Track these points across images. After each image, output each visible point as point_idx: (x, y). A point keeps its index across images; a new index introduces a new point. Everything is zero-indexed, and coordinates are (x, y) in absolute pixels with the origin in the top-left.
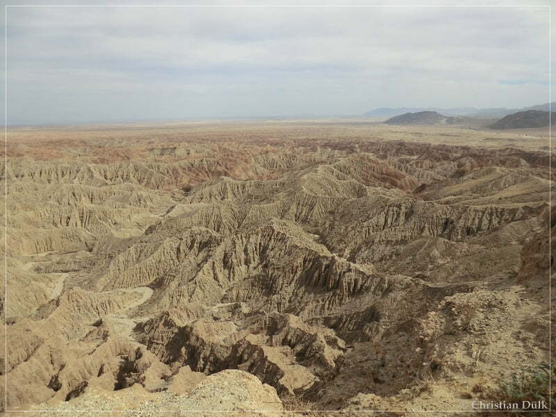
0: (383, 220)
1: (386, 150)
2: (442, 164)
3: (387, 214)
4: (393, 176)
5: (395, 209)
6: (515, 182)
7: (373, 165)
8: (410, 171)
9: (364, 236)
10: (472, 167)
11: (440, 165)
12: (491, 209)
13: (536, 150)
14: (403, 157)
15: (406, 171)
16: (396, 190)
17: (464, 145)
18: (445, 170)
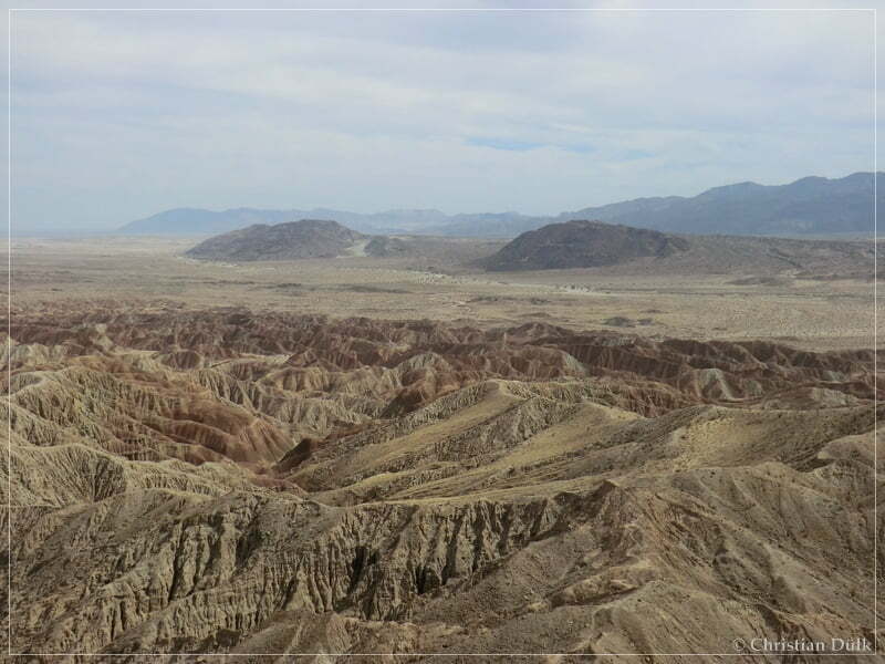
0: (168, 569)
1: (192, 340)
2: (359, 377)
3: (180, 551)
4: (212, 422)
5: (205, 530)
6: (548, 422)
7: (149, 388)
8: (267, 402)
9: (107, 631)
10: (439, 382)
11: (353, 379)
12: (478, 509)
13: (599, 328)
14: (247, 358)
15: (255, 404)
16: (220, 466)
17: (418, 317)
18: (369, 393)
